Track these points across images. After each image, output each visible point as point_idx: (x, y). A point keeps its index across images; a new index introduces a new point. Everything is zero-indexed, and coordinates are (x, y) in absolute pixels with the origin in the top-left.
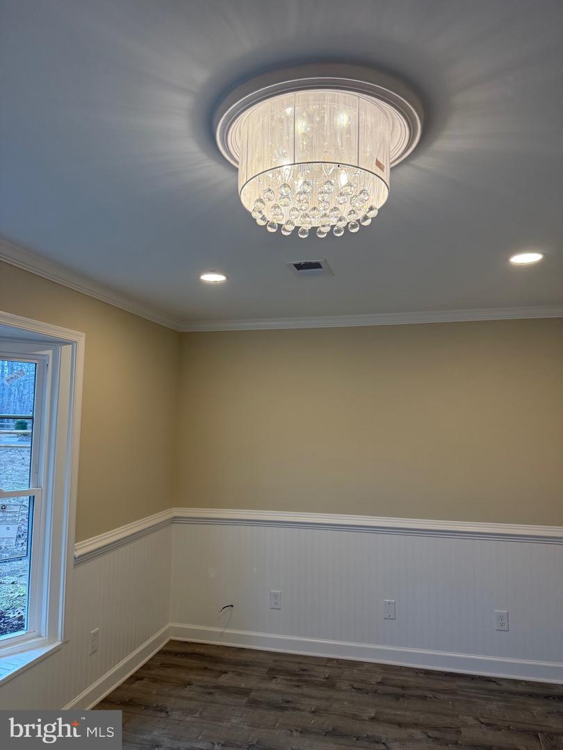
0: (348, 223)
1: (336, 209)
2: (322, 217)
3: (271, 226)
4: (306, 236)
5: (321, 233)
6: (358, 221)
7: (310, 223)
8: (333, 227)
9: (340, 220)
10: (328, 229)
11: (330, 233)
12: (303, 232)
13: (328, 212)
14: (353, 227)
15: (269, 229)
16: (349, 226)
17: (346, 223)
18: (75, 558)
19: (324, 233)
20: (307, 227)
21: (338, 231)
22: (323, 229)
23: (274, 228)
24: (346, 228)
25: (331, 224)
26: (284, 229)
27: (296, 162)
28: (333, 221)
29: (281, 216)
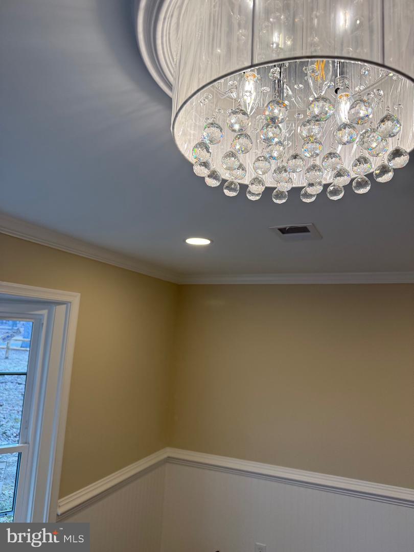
0: (352, 180)
1: (331, 155)
2: (308, 170)
3: (229, 188)
4: (284, 201)
5: (307, 195)
6: (370, 176)
7: (290, 180)
8: (326, 186)
9: (339, 175)
10: (318, 189)
11: (322, 195)
12: (280, 195)
13: (318, 161)
14: (361, 185)
15: (227, 192)
16: (354, 184)
17: (350, 179)
18: (58, 515)
19: (311, 196)
20: (285, 187)
21: (335, 192)
22: (310, 190)
23: (234, 190)
24: (348, 188)
25: (324, 182)
26: (250, 192)
27: (256, 62)
28: (327, 177)
29: (240, 172)
